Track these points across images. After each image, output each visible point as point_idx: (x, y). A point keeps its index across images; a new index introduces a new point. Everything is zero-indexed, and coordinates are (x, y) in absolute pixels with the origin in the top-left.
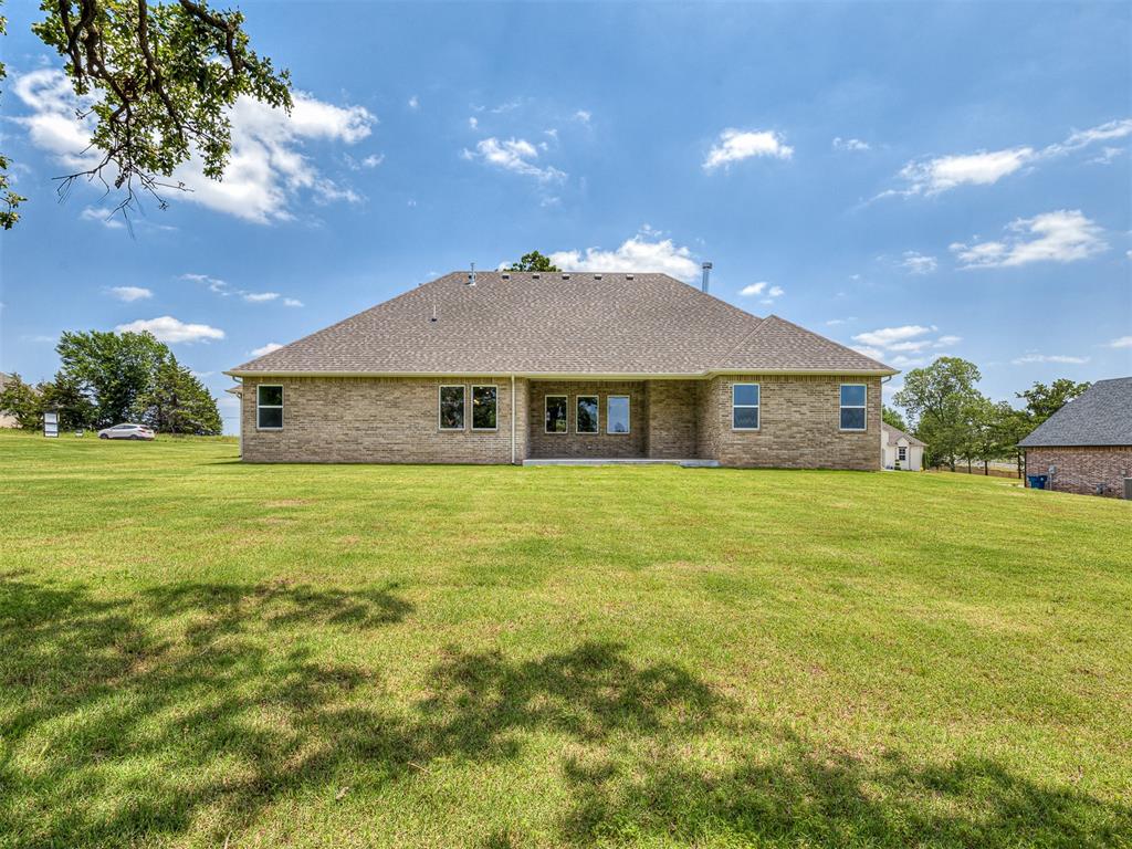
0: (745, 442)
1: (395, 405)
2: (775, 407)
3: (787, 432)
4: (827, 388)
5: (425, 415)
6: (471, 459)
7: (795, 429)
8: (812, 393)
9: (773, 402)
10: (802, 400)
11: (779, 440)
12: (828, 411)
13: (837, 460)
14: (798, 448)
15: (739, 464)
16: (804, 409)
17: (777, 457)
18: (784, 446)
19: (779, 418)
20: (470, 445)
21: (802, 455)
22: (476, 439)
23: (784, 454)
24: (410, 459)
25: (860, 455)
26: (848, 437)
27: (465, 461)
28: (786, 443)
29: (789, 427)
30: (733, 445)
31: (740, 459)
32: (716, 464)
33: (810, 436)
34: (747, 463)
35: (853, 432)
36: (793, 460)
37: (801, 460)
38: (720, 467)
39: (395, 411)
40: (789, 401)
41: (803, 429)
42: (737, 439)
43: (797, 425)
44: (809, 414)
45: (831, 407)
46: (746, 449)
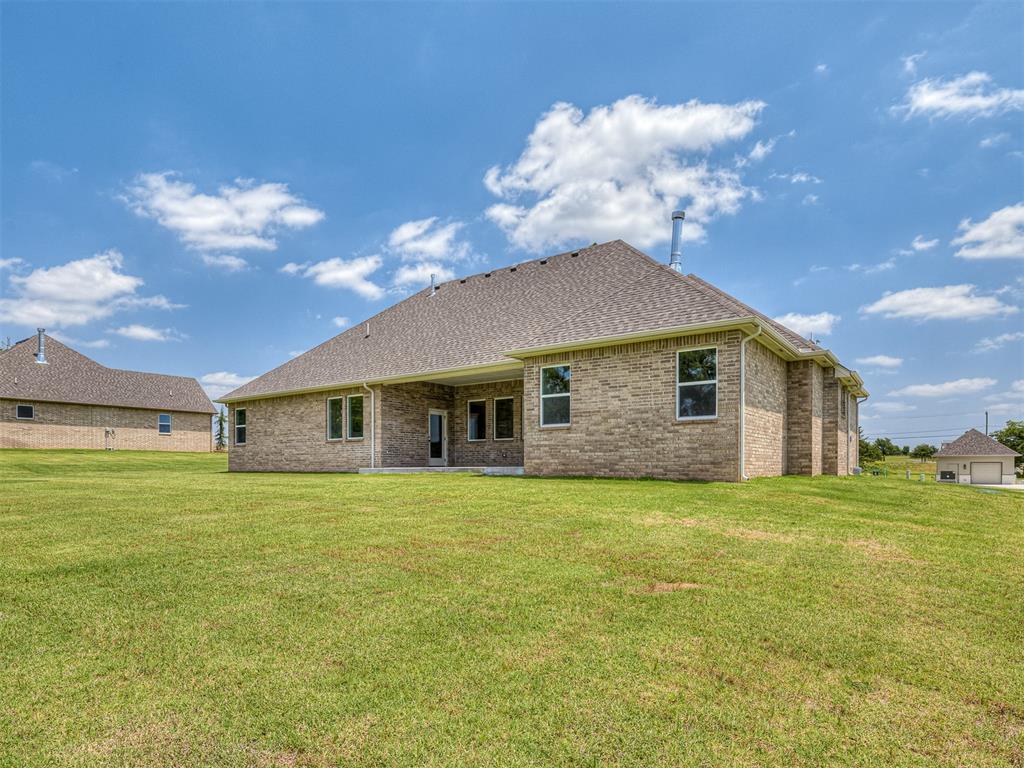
0: (552, 442)
1: (301, 419)
2: (588, 392)
3: (602, 428)
4: (655, 360)
5: (318, 426)
6: (345, 469)
7: (613, 421)
8: (636, 368)
9: (584, 386)
10: (621, 380)
11: (593, 438)
12: (657, 393)
13: (670, 464)
14: (617, 448)
15: (545, 471)
16: (625, 393)
17: (591, 461)
18: (599, 446)
19: (592, 407)
20: (345, 455)
21: (622, 458)
22: (349, 448)
23: (598, 457)
24: (310, 468)
25: (705, 457)
26: (687, 431)
27: (342, 470)
28: (602, 443)
29: (605, 419)
30: (538, 447)
31: (547, 465)
32: (520, 471)
33: (632, 430)
34: (555, 470)
35: (693, 422)
36: (611, 466)
37: (621, 466)
38: (525, 476)
39: (301, 425)
40: (605, 383)
41: (622, 421)
42: (543, 440)
43: (615, 415)
44: (631, 399)
45: (661, 385)
46: (553, 451)
